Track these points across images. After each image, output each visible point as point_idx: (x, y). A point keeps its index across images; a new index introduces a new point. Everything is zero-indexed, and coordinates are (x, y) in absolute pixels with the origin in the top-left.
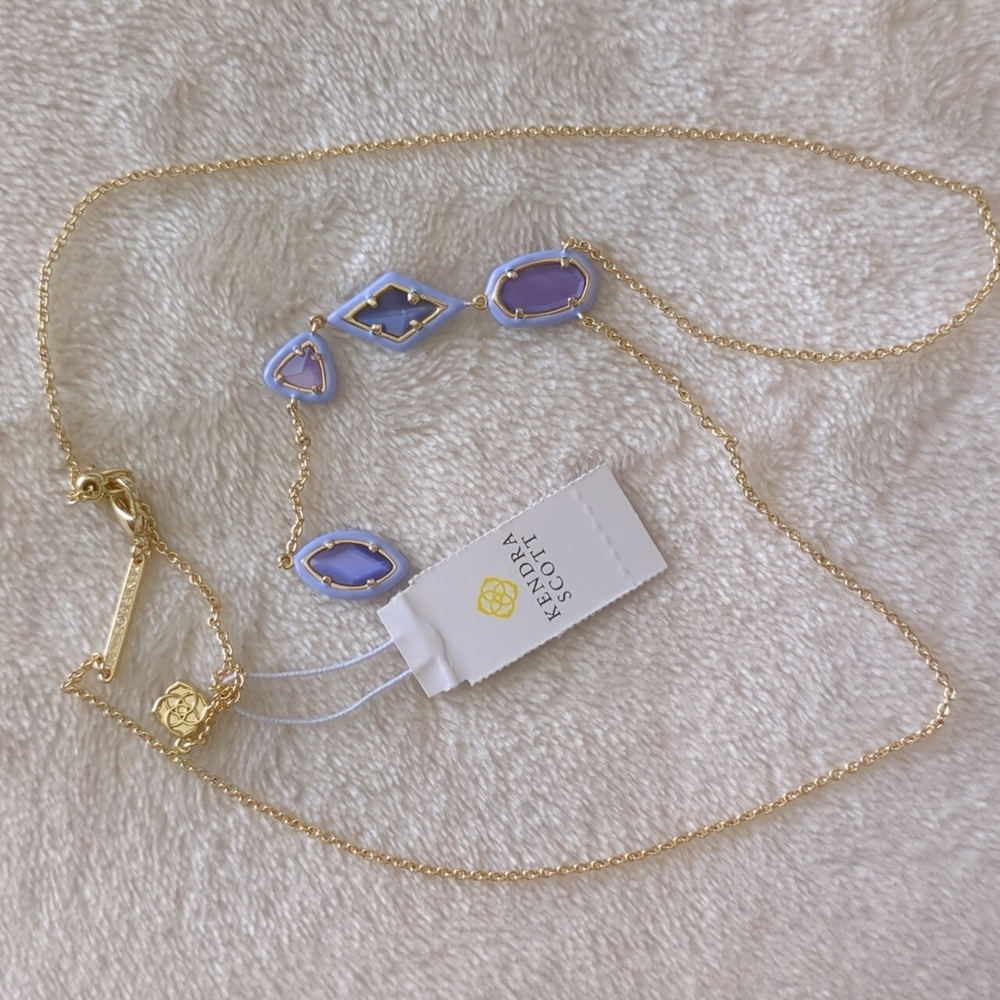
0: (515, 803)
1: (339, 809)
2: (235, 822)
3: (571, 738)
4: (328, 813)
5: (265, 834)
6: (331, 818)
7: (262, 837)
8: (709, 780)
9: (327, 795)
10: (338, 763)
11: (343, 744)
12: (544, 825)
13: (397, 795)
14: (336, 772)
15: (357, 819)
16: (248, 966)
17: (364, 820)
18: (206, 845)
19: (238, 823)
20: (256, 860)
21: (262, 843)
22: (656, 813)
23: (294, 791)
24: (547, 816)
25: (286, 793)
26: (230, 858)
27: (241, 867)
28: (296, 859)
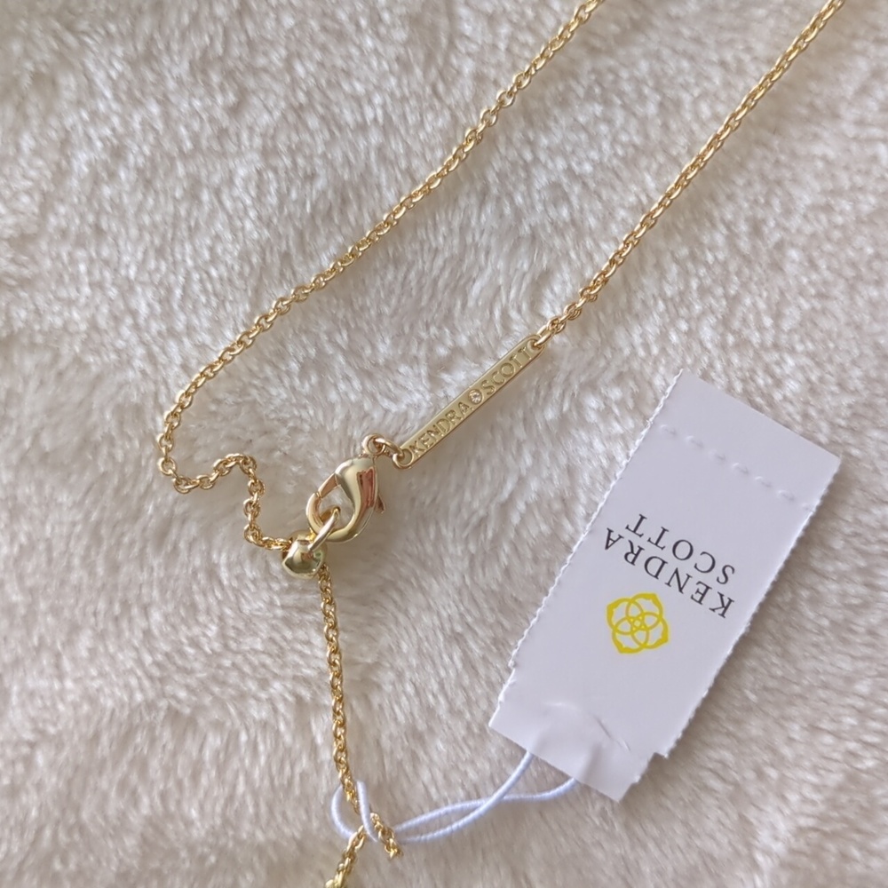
0: (541, 179)
1: (289, 138)
2: (143, 123)
3: (642, 98)
4: (273, 138)
5: (181, 150)
6: (275, 147)
7: (175, 153)
8: (837, 192)
9: (277, 114)
10: (300, 70)
11: (313, 41)
12: (573, 222)
13: (375, 138)
14: (295, 82)
15: (309, 158)
16: (116, 319)
17: (318, 161)
18: (99, 144)
19: (147, 125)
20: (158, 185)
21: (172, 159)
22: (743, 228)
23: (232, 98)
24: (582, 210)
25: (220, 100)
26: (122, 175)
27: (134, 189)
28: (217, 192)
